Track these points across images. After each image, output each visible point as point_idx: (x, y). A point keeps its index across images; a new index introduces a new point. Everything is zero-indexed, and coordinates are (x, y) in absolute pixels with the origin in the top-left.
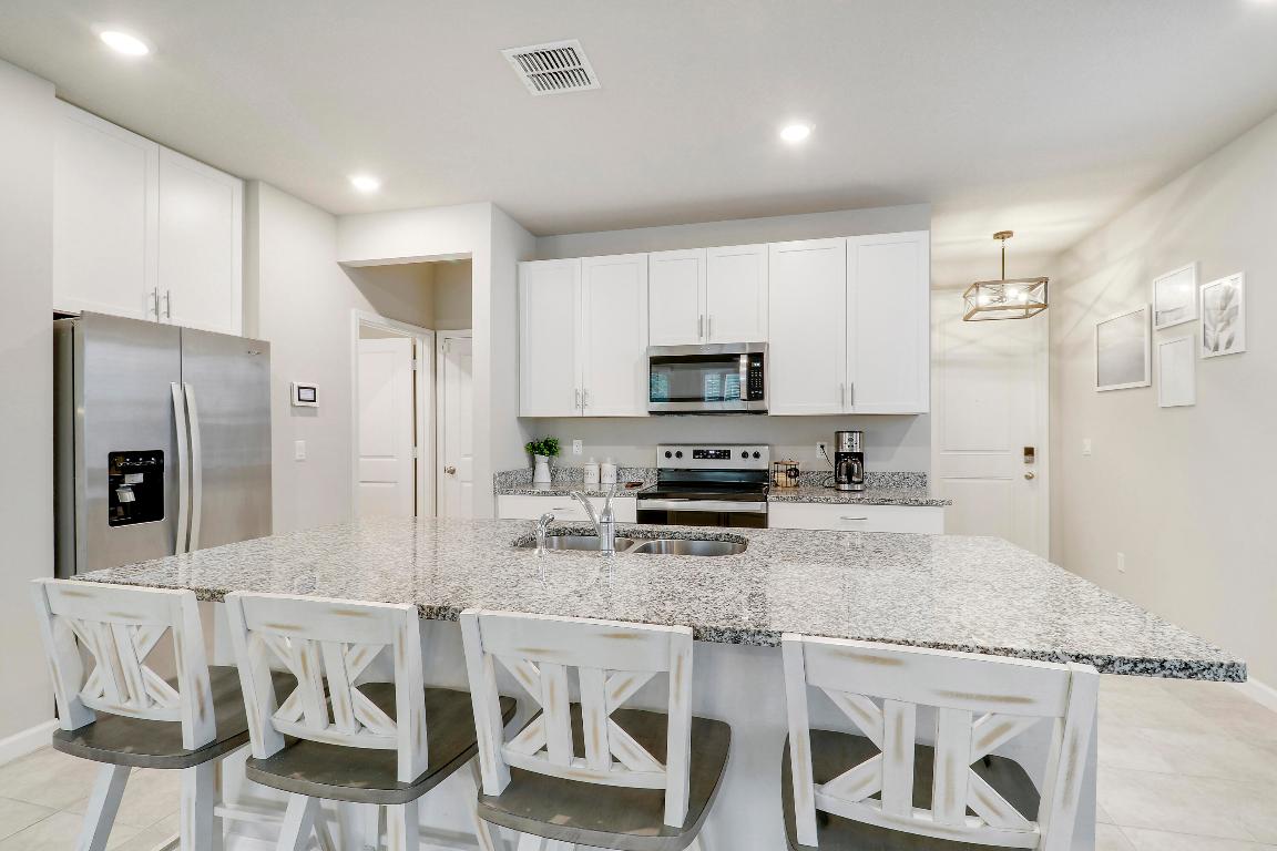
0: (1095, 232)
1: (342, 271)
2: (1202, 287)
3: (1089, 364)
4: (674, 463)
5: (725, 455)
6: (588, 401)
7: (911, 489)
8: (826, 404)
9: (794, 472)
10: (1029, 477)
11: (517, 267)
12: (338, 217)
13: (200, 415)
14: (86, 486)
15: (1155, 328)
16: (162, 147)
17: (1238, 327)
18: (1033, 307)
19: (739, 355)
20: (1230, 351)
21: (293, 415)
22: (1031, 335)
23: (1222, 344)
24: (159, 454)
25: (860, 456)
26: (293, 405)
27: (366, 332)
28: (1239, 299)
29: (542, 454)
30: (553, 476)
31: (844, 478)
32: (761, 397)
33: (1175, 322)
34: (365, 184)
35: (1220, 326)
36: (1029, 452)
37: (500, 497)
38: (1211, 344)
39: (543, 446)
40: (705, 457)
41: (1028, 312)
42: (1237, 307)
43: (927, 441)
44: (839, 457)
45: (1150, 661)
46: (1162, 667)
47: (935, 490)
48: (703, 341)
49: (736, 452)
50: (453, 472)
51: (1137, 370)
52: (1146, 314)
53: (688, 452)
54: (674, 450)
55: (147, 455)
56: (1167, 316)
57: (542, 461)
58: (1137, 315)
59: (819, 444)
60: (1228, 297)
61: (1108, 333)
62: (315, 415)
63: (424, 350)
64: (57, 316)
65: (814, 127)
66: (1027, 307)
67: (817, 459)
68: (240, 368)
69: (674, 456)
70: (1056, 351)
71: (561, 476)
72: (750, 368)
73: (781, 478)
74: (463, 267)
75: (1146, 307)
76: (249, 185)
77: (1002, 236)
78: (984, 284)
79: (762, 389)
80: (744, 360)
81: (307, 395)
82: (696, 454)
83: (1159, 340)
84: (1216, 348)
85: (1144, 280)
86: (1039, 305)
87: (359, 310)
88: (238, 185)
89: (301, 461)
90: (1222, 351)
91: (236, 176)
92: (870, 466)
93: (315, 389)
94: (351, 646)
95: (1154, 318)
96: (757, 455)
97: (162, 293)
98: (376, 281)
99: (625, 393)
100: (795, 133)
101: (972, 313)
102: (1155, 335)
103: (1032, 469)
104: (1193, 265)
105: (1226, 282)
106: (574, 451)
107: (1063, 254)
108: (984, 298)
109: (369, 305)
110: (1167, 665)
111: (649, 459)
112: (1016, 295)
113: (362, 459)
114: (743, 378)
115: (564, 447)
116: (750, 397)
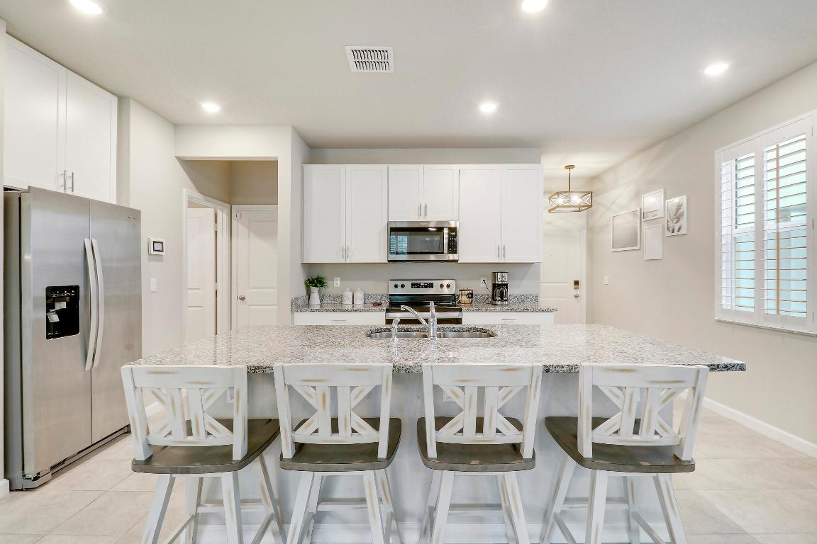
0: (612, 169)
1: (177, 162)
2: (667, 201)
3: (607, 237)
4: (399, 291)
5: (431, 286)
6: (350, 254)
7: (530, 304)
8: (489, 256)
9: (471, 295)
10: (576, 297)
11: (302, 167)
12: (177, 127)
13: (103, 260)
14: (32, 310)
15: (643, 220)
16: (69, 71)
17: (683, 222)
18: (583, 206)
19: (443, 228)
20: (679, 233)
21: (149, 260)
22: (578, 220)
23: (676, 230)
24: (76, 288)
25: (506, 285)
26: (150, 254)
27: (192, 204)
28: (684, 209)
29: (316, 286)
30: (321, 300)
31: (498, 298)
32: (455, 252)
33: (653, 218)
34: (211, 108)
35: (675, 221)
36: (576, 283)
37: (296, 314)
38: (671, 229)
39: (315, 280)
40: (418, 287)
41: (580, 209)
42: (683, 213)
43: (538, 278)
44: (495, 286)
45: (714, 365)
46: (718, 367)
47: (543, 303)
48: (421, 219)
49: (436, 284)
50: (243, 299)
51: (633, 241)
52: (639, 212)
53: (408, 284)
54: (399, 283)
55: (69, 288)
56: (649, 214)
57: (315, 290)
58: (634, 213)
59: (482, 279)
60: (679, 206)
61: (618, 221)
62: (162, 261)
63: (223, 217)
64: (6, 189)
65: (498, 105)
66: (580, 206)
67: (482, 288)
68: (123, 227)
69: (399, 287)
70: (591, 230)
71: (327, 300)
72: (449, 235)
73: (464, 299)
74: (268, 167)
75: (638, 209)
76: (122, 100)
77: (569, 167)
78: (562, 193)
79: (456, 248)
80: (446, 231)
81: (158, 247)
82: (413, 285)
83: (645, 226)
84: (673, 232)
85: (637, 195)
86: (588, 206)
87: (187, 190)
88: (115, 100)
89: (154, 292)
90: (676, 233)
91: (113, 94)
92: (511, 291)
93: (162, 243)
94: (352, 388)
95: (643, 215)
96: (448, 286)
97: (69, 174)
98: (197, 169)
99: (373, 249)
100: (488, 108)
101: (554, 208)
102: (643, 223)
103: (577, 292)
104: (662, 190)
105: (676, 200)
106: (335, 284)
107: (594, 178)
108: (560, 201)
109: (192, 185)
110: (720, 366)
111: (384, 288)
112: (576, 199)
113: (189, 291)
114: (446, 241)
115: (329, 283)
116: (449, 252)
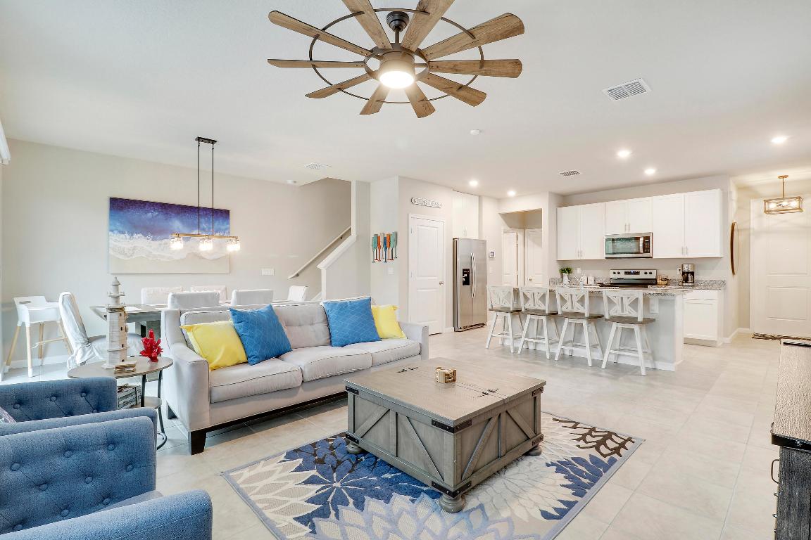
1: (499, 215)
4: (617, 276)
5: (638, 273)
8: (676, 254)
9: (665, 279)
11: (557, 210)
19: (639, 238)
21: (490, 260)
24: (469, 270)
25: (692, 273)
26: (490, 258)
27: (505, 232)
29: (566, 273)
30: (569, 281)
32: (649, 251)
39: (566, 270)
40: (629, 274)
44: (683, 273)
48: (627, 233)
49: (642, 272)
50: (530, 280)
53: (622, 272)
54: (617, 272)
57: (565, 275)
59: (678, 269)
62: (494, 260)
63: (521, 237)
67: (677, 275)
69: (617, 274)
71: (572, 280)
72: (644, 242)
73: (661, 281)
74: (538, 213)
76: (480, 197)
77: (782, 177)
78: (770, 200)
79: (650, 249)
80: (642, 239)
81: (492, 254)
82: (626, 273)
87: (504, 227)
91: (477, 196)
92: (697, 277)
93: (494, 252)
96: (650, 273)
98: (508, 217)
99: (597, 251)
106: (577, 272)
108: (773, 205)
109: (505, 224)
111: (607, 275)
114: (641, 245)
115: (574, 270)
116: (644, 252)
